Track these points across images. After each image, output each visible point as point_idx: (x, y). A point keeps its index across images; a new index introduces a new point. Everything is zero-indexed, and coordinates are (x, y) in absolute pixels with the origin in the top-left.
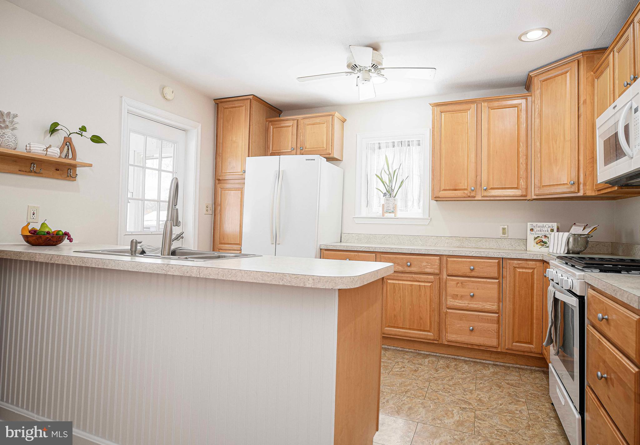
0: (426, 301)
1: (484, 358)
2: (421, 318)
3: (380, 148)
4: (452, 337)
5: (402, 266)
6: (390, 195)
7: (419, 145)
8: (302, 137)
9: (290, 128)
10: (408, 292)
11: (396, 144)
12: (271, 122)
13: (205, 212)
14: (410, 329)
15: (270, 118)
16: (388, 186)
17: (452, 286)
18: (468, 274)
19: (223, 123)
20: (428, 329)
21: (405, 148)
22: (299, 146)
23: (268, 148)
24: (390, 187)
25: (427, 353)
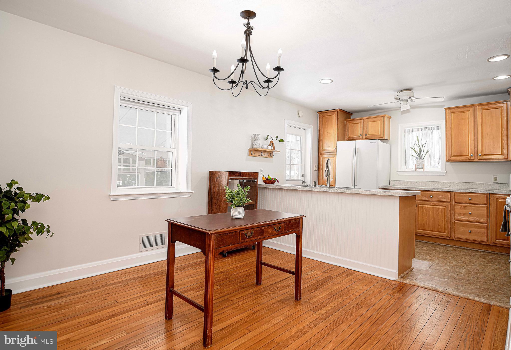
0: (442, 216)
1: (478, 248)
2: (439, 225)
3: (413, 132)
4: (459, 236)
5: (427, 197)
6: (420, 158)
7: (438, 129)
8: (366, 128)
9: (359, 124)
10: (431, 211)
11: (423, 129)
12: (347, 121)
13: (314, 169)
14: (433, 231)
15: (347, 119)
16: (418, 154)
17: (458, 209)
18: (467, 202)
19: (323, 123)
20: (444, 231)
21: (429, 131)
22: (364, 133)
23: (346, 135)
24: (420, 154)
25: (443, 245)
